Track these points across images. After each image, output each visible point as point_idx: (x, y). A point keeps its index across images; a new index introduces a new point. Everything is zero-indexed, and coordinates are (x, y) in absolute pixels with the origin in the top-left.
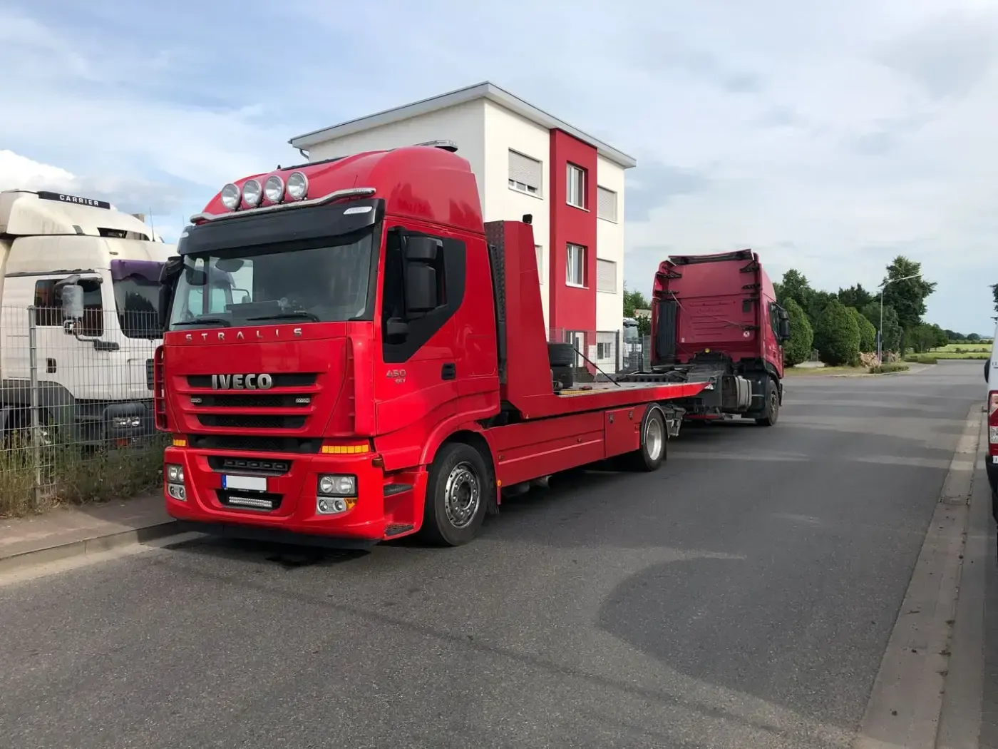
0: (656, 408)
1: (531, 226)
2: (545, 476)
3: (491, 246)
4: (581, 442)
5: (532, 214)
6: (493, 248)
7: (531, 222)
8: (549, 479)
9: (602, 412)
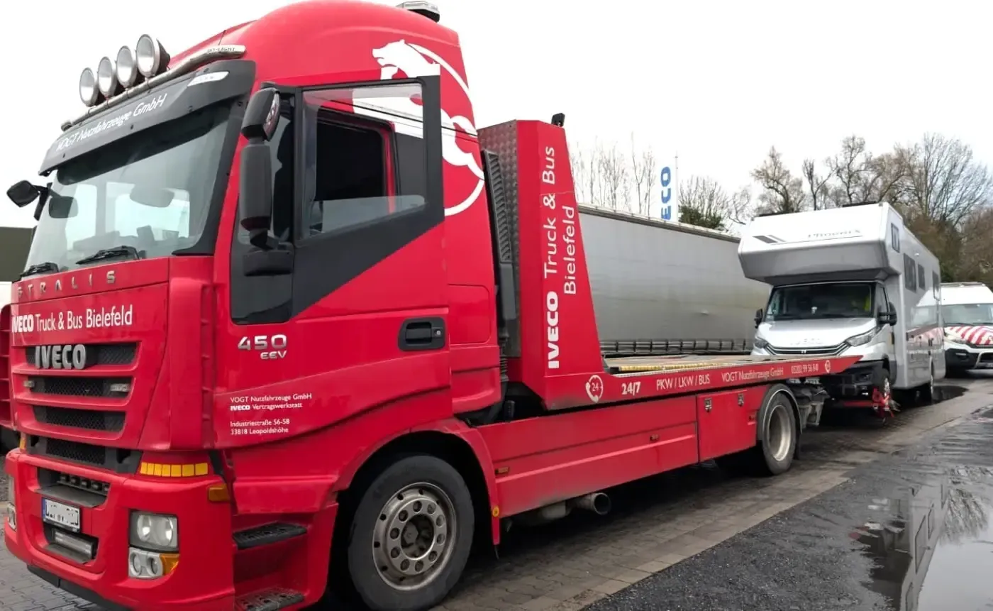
0: (782, 392)
1: (563, 130)
2: (591, 494)
3: (488, 152)
4: (656, 441)
5: (564, 113)
6: (491, 156)
7: (562, 125)
8: (598, 498)
9: (693, 397)
